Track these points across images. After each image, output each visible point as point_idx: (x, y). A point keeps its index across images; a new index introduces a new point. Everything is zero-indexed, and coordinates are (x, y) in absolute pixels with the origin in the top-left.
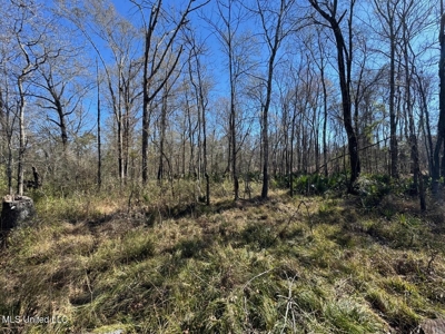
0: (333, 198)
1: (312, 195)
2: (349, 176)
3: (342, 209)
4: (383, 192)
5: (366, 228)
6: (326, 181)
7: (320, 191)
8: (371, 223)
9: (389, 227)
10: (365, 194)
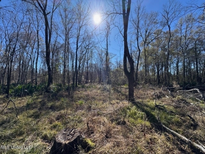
0: (37, 96)
1: (25, 96)
2: (47, 85)
3: (41, 100)
4: (59, 90)
5: (49, 106)
6: (35, 87)
7: (30, 93)
8: (52, 103)
9: (58, 103)
10: (52, 92)
